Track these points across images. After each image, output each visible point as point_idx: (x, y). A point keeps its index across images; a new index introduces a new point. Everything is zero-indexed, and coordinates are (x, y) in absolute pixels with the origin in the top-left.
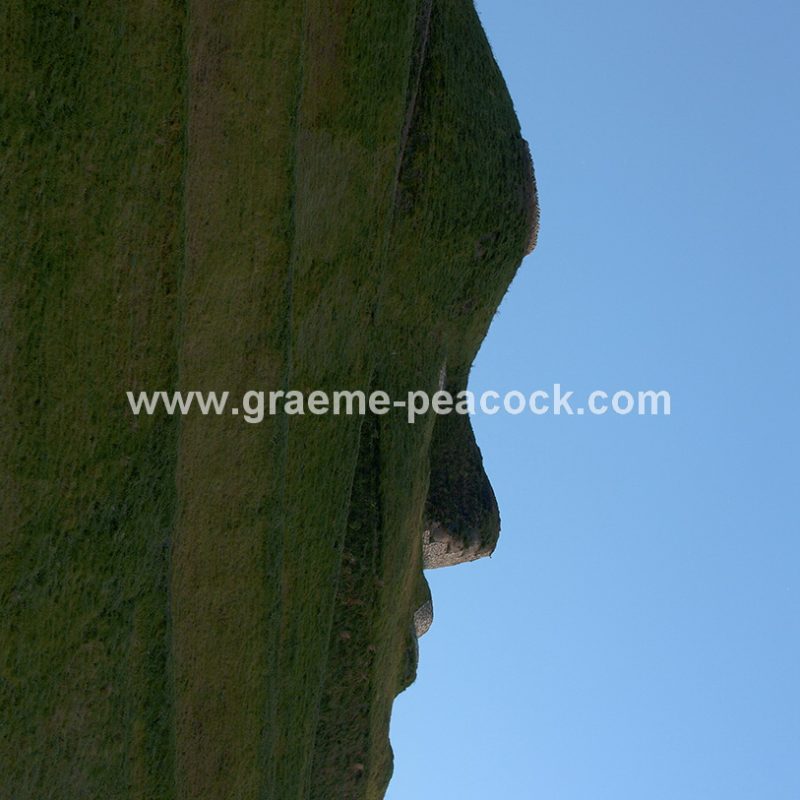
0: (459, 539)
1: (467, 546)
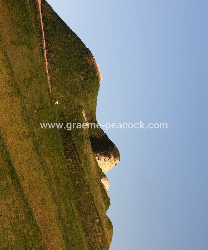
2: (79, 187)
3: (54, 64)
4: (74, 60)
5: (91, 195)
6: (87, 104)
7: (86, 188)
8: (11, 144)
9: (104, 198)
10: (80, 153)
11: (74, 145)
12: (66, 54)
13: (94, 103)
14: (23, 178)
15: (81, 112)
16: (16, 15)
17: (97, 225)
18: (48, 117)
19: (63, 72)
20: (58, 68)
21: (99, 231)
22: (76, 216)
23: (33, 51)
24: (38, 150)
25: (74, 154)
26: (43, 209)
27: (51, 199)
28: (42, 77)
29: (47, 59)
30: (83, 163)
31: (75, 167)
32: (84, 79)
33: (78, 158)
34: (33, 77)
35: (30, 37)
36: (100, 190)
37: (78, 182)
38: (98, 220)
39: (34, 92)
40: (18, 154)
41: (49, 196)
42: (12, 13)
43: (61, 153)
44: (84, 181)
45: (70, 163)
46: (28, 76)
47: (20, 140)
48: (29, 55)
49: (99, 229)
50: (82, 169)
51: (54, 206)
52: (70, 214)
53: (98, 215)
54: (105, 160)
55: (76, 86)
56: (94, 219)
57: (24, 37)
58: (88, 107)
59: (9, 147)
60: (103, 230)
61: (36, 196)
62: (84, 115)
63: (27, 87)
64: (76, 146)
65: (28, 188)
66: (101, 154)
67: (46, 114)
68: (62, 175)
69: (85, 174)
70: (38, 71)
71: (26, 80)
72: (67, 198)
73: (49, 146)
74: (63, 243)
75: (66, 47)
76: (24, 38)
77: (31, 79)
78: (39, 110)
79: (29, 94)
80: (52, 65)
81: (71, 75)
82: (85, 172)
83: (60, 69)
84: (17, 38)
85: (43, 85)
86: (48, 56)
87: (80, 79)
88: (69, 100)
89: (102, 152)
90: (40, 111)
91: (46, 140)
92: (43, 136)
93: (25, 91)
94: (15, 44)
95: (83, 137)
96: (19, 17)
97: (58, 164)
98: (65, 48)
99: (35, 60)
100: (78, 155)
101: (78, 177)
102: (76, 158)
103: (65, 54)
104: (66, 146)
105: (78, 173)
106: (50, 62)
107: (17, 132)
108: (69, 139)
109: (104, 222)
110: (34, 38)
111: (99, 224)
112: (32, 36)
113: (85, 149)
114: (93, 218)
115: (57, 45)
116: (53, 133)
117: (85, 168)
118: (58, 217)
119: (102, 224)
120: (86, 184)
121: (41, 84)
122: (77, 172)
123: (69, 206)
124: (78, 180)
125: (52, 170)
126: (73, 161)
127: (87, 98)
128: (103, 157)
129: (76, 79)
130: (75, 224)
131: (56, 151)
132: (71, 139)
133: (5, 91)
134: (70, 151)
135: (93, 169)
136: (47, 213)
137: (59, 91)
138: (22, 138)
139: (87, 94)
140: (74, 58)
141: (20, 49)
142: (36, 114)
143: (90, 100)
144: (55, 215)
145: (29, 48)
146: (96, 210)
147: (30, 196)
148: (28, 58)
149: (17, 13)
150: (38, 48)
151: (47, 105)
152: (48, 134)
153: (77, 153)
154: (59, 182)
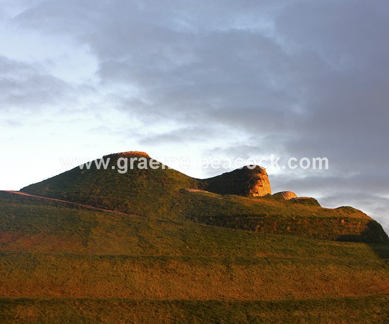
0: (257, 182)
1: (260, 179)
2: (295, 229)
3: (119, 204)
4: (117, 178)
5: (309, 218)
6: (180, 182)
7: (298, 221)
8: (238, 295)
9: (312, 203)
10: (250, 211)
11: (238, 216)
12: (108, 184)
13: (179, 174)
14: (289, 294)
15: (191, 193)
16: (45, 227)
17: (348, 224)
18: (197, 234)
19: (131, 196)
20: (125, 201)
21: (355, 224)
22: (337, 245)
23: (100, 221)
24: (249, 261)
25: (251, 220)
26: (335, 283)
27: (322, 268)
28: (139, 223)
29: (109, 210)
30: (265, 213)
31: (268, 224)
32: (146, 174)
33: (257, 216)
34: (138, 233)
35: (80, 219)
36: (300, 205)
37: (288, 228)
38: (343, 221)
39: (159, 240)
40: (253, 290)
41: (316, 269)
42: (42, 230)
43: (249, 234)
44: (290, 220)
45: (262, 228)
46: (136, 240)
47: (233, 281)
48: (106, 228)
49: (353, 224)
50: (273, 216)
51: (330, 266)
52: (335, 251)
53: (335, 218)
54: (261, 186)
55: (154, 187)
56: (339, 224)
57: (78, 227)
58: (183, 182)
59: (243, 298)
60: (355, 219)
61: (315, 286)
62: (195, 191)
63: (151, 246)
64: (240, 213)
65: (303, 292)
66: (252, 188)
67: (193, 235)
68: (280, 243)
69: (281, 216)
70: (130, 225)
71: (141, 245)
72: (314, 248)
73: (238, 246)
74: (384, 273)
75: (97, 181)
76: (80, 227)
77: (140, 237)
78: (186, 242)
79: (162, 247)
80: (119, 206)
81: (138, 188)
82: (277, 214)
83: (127, 199)
84: (78, 236)
85: (151, 226)
86: (106, 207)
87: (145, 179)
88: (171, 202)
89: (249, 186)
90: (188, 242)
91: (230, 247)
92: (224, 249)
93: (157, 251)
94: (86, 242)
95: (227, 202)
96: (49, 223)
97: (265, 243)
98: (100, 184)
99: (114, 224)
100: (254, 216)
101: (282, 225)
102: (257, 219)
103: (108, 186)
104: (237, 227)
105: (277, 223)
106: (114, 207)
107: (220, 280)
108: (228, 219)
109: (346, 215)
110: (83, 214)
111: (347, 221)
112: (80, 216)
113: (245, 204)
114: (338, 226)
115: (93, 191)
116: (221, 235)
117: (272, 213)
118: (348, 268)
119: (348, 218)
120: (294, 218)
121: (149, 228)
122: (275, 224)
123: (324, 249)
124: (286, 228)
125: (273, 253)
126: (261, 224)
127: (172, 180)
128: (257, 187)
129: (144, 183)
130: (349, 250)
131: (246, 240)
132: (228, 217)
133: (157, 276)
134: (245, 223)
135: (273, 204)
136: (340, 279)
137: (157, 210)
138: (229, 276)
139: (167, 178)
140: (116, 177)
141: (95, 237)
142: (191, 248)
143: (175, 178)
144: (345, 271)
145: (96, 226)
146: (330, 219)
147: (316, 295)
148: (110, 232)
149: (43, 225)
150: (97, 215)
151: (180, 229)
152: (222, 243)
153: (251, 216)
154: (291, 251)
